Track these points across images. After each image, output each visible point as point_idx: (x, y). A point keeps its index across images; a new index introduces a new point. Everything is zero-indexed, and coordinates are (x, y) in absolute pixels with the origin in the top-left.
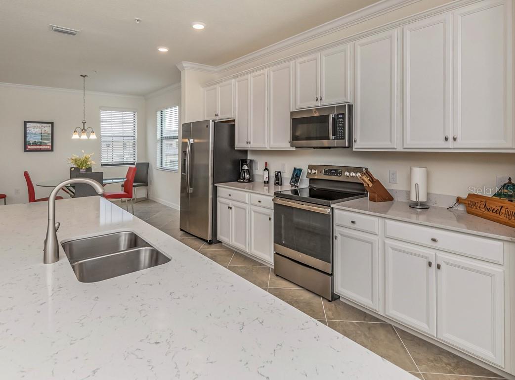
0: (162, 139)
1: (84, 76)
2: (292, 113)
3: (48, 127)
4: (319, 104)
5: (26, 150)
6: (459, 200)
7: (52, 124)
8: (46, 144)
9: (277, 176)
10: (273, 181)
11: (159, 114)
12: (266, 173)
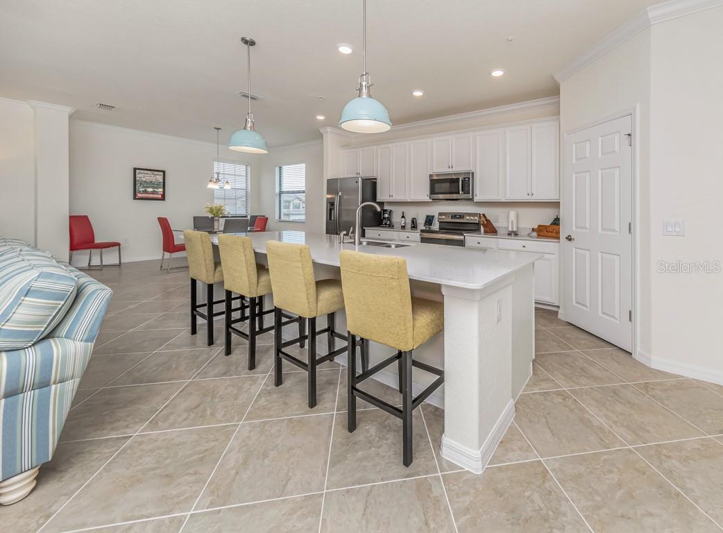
0: (281, 193)
1: (218, 129)
2: (431, 176)
3: (158, 175)
4: (450, 171)
5: (135, 198)
6: (533, 230)
7: (164, 172)
8: (157, 193)
9: (413, 222)
10: (409, 225)
11: (277, 169)
12: (403, 219)
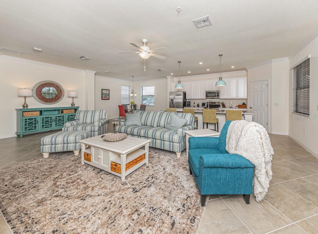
2: (206, 91)
4: (212, 90)
5: (102, 99)
6: (237, 106)
7: (109, 90)
8: (107, 97)
9: (198, 105)
11: (142, 88)
12: (194, 104)
